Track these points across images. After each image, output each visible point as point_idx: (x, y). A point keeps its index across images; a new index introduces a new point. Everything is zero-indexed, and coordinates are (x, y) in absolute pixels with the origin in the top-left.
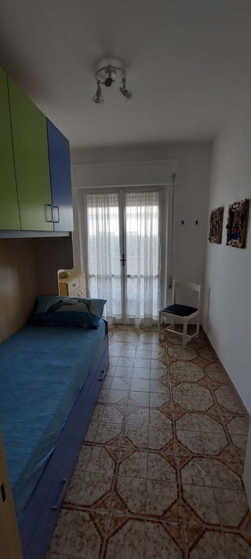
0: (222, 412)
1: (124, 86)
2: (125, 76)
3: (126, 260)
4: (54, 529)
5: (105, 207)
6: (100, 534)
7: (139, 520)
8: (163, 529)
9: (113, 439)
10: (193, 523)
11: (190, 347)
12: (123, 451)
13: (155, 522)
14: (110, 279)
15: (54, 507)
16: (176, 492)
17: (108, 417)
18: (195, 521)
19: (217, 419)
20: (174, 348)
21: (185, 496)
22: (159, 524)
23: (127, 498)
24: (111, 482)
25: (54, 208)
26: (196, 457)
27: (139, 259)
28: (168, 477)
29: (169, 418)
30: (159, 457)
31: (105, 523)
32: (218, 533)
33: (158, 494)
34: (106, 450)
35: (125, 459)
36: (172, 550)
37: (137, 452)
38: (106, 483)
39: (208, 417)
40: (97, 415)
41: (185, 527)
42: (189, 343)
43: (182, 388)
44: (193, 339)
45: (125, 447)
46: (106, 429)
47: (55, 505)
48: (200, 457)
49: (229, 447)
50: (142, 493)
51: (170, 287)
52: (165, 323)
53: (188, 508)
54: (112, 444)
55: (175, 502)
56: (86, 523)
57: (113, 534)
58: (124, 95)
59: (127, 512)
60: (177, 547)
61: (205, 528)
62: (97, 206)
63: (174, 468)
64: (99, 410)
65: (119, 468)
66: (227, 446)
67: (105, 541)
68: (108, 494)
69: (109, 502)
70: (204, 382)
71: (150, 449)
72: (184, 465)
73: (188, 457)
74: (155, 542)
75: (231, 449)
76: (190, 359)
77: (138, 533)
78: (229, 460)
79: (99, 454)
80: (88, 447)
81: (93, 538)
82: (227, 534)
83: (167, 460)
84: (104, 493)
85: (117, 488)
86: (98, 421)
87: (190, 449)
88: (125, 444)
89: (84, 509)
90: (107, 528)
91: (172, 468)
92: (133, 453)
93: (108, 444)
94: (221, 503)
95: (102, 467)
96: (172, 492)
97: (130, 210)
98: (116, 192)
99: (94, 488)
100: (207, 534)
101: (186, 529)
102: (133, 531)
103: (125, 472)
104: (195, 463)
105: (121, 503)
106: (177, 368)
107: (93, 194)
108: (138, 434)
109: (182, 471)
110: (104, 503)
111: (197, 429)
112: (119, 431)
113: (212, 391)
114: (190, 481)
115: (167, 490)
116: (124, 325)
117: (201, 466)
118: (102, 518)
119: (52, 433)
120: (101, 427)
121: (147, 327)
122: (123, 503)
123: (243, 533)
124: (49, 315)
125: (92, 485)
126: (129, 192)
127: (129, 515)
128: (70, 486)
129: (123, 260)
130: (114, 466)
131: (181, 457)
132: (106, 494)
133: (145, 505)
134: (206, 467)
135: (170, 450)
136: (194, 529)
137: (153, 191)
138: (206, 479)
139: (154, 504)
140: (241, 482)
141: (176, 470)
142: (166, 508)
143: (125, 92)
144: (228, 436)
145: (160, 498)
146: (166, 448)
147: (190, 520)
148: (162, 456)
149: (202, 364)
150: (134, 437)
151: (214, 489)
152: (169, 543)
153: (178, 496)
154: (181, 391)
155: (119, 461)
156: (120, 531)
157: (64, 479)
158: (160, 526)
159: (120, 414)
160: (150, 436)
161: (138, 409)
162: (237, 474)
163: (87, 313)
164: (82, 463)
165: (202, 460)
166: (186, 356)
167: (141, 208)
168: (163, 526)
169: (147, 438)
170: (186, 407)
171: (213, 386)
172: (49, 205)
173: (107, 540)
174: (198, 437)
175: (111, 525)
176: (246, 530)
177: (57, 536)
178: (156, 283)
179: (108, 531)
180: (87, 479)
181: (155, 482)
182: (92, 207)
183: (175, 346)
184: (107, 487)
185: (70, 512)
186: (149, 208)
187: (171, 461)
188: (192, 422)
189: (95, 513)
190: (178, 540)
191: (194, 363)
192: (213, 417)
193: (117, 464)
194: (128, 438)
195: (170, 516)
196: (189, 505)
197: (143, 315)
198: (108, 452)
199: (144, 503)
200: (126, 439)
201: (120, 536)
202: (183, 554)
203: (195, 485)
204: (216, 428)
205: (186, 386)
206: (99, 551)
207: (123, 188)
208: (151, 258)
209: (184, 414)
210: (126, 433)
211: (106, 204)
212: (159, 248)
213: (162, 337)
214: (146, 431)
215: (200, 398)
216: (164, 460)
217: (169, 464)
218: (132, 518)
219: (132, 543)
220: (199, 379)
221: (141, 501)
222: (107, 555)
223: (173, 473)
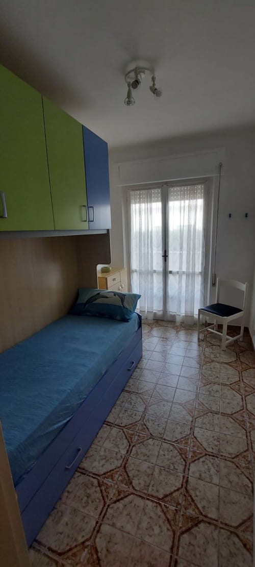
0: (249, 419)
1: (154, 85)
2: (154, 75)
3: (168, 256)
4: (67, 485)
5: (147, 203)
6: (104, 499)
7: (140, 496)
8: (161, 510)
9: (131, 424)
10: (191, 512)
11: (230, 349)
12: (139, 436)
13: (156, 502)
14: (152, 275)
15: (67, 467)
16: (181, 482)
17: (131, 404)
18: (194, 510)
19: (242, 424)
20: (212, 348)
21: (189, 487)
22: (158, 505)
23: (134, 477)
24: (122, 460)
25: (90, 208)
26: (209, 455)
27: (181, 255)
28: (176, 467)
29: (190, 415)
30: (171, 448)
31: (110, 492)
32: (213, 527)
33: (163, 480)
34: (124, 432)
35: (139, 443)
36: (165, 529)
37: (151, 439)
38: (117, 460)
39: (232, 420)
40: (121, 400)
41: (182, 513)
42: (230, 346)
43: (211, 389)
44: (236, 341)
45: (141, 432)
46: (126, 414)
47: (68, 466)
48: (213, 456)
49: (247, 453)
50: (148, 476)
51: (214, 284)
52: (208, 322)
53: (189, 498)
54: (130, 428)
55: (178, 490)
56: (94, 488)
57: (115, 502)
58: (154, 93)
59: (131, 488)
60: (170, 528)
61: (202, 519)
62: (140, 202)
63: (184, 460)
64: (124, 397)
65: (132, 450)
66: (245, 451)
67: (106, 505)
68: (117, 470)
69: (117, 476)
70: (237, 386)
71: (164, 439)
72: (195, 460)
73: (201, 453)
74: (151, 518)
75: (249, 455)
76: (227, 362)
77: (136, 506)
78: (244, 465)
79: (117, 435)
80: (108, 427)
81: (97, 500)
82: (222, 530)
83: (179, 452)
84: (114, 467)
85: (127, 465)
86: (121, 406)
87: (205, 447)
88: (141, 430)
89: (94, 476)
90: (111, 496)
91: (182, 460)
92: (148, 439)
93: (126, 427)
94: (224, 502)
95: (117, 446)
96: (177, 480)
97: (173, 205)
98: (159, 188)
99: (106, 462)
100: (202, 525)
101: (183, 515)
102: (133, 504)
103: (137, 454)
104: (207, 461)
105: (127, 479)
106: (211, 368)
107: (136, 190)
108: (156, 423)
109: (191, 465)
110: (112, 476)
111: (217, 429)
112: (139, 418)
113: (244, 397)
114: (197, 475)
115: (172, 478)
116: (164, 321)
117: (212, 464)
118: (108, 487)
119: (68, 405)
120: (123, 411)
121: (188, 325)
122: (129, 480)
123: (240, 534)
124: (87, 306)
125: (105, 459)
126: (172, 187)
127: (131, 490)
128: (86, 456)
129: (165, 256)
130: (128, 447)
131: (194, 452)
132: (116, 469)
133: (148, 486)
134: (217, 466)
135: (185, 444)
136: (191, 517)
137: (197, 184)
138: (214, 477)
139: (157, 487)
140: (251, 488)
141: (186, 463)
142: (168, 493)
143: (154, 90)
144: (249, 442)
145: (164, 483)
146: (181, 441)
147: (188, 509)
148: (175, 447)
149: (240, 368)
150: (151, 426)
151: (221, 489)
152: (164, 522)
153: (182, 485)
154: (209, 391)
155: (134, 444)
156: (121, 501)
157: (80, 448)
158: (159, 506)
159: (143, 403)
160: (167, 427)
161: (161, 402)
162: (249, 480)
163: (121, 307)
164: (100, 439)
165: (215, 459)
166: (225, 358)
167: (184, 202)
168: (161, 506)
169: (165, 429)
170: (211, 408)
171: (246, 391)
172: (84, 206)
173: (109, 506)
174: (216, 438)
175: (114, 495)
176: (244, 532)
177: (68, 492)
178: (198, 280)
179: (111, 498)
180: (102, 453)
181: (162, 469)
182: (135, 203)
183: (214, 347)
184: (118, 463)
185: (82, 475)
186: (193, 202)
187: (182, 453)
188: (213, 422)
189: (103, 481)
190: (172, 523)
191: (230, 366)
192: (238, 422)
193: (131, 446)
194: (146, 426)
195: (170, 500)
196: (191, 496)
197: (184, 312)
198: (125, 434)
199: (148, 484)
200: (144, 426)
201: (120, 505)
202: (174, 534)
203: (202, 480)
204: (238, 433)
205: (216, 387)
206: (100, 512)
207: (166, 183)
208: (194, 254)
209: (207, 413)
210: (144, 421)
211: (149, 199)
212: (203, 244)
213: (202, 336)
214: (164, 423)
215: (227, 401)
216: (176, 452)
217: (180, 456)
218: (133, 494)
219: (130, 513)
220: (232, 383)
221: (145, 482)
222: (106, 517)
223: (182, 464)
